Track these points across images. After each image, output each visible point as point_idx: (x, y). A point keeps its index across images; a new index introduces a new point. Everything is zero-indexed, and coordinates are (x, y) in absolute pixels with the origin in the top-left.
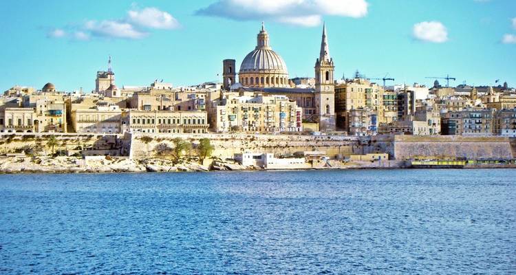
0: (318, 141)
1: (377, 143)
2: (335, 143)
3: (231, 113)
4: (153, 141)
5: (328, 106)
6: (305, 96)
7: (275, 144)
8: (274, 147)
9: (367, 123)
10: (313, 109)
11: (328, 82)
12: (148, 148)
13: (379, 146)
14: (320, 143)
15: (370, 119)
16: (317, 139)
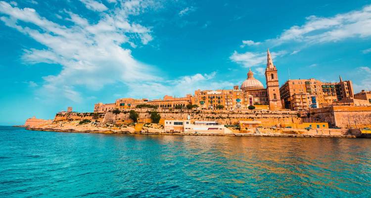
0: (258, 114)
1: (316, 115)
2: (274, 116)
3: (202, 100)
4: (121, 113)
5: (275, 95)
6: (260, 91)
7: (217, 116)
8: (217, 118)
9: (309, 103)
10: (266, 98)
11: (273, 80)
12: (116, 117)
13: (317, 117)
14: (258, 116)
15: (310, 99)
16: (257, 112)
